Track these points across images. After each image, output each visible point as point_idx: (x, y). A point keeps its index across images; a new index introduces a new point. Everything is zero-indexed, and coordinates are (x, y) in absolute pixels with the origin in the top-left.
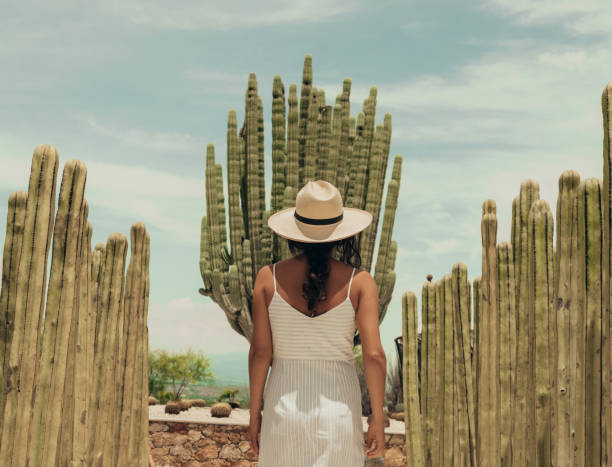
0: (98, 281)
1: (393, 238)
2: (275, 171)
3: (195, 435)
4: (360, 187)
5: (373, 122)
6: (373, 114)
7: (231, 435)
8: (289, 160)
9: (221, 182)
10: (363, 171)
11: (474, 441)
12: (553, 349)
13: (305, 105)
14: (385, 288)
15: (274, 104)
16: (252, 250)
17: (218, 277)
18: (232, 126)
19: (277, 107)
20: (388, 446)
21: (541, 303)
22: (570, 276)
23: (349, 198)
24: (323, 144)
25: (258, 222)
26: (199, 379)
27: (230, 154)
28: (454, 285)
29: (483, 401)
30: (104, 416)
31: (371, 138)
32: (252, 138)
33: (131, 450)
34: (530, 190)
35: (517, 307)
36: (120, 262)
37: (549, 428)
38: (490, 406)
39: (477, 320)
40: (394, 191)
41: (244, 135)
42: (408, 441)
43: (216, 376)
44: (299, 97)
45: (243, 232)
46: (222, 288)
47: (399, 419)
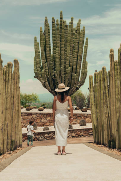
0: (5, 75)
1: (86, 61)
2: (53, 43)
3: (34, 116)
4: (77, 47)
5: (80, 29)
6: (80, 27)
7: (44, 116)
8: (57, 40)
9: (39, 47)
10: (77, 43)
11: (110, 115)
13: (61, 25)
14: (85, 74)
15: (52, 25)
16: (48, 65)
17: (39, 73)
18: (41, 31)
19: (53, 26)
20: (86, 117)
23: (74, 50)
24: (67, 36)
25: (49, 58)
26: (35, 101)
27: (41, 39)
28: (103, 73)
29: (112, 104)
30: (8, 112)
31: (79, 33)
32: (47, 35)
33: (16, 121)
35: (120, 78)
36: (11, 70)
38: (113, 105)
39: (109, 82)
40: (86, 47)
41: (44, 34)
42: (92, 116)
43: (40, 100)
44: (59, 23)
45: (45, 61)
46: (40, 76)
47: (90, 110)
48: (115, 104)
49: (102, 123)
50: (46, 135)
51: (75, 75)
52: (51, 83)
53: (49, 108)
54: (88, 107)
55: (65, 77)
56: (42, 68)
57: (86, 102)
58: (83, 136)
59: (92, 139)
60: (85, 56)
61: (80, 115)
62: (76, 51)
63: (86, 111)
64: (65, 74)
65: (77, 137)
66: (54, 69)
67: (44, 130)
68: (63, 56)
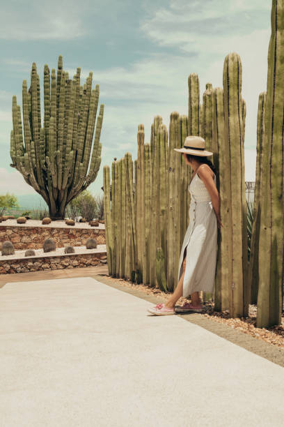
1: (100, 142)
2: (45, 109)
3: (10, 232)
4: (85, 118)
5: (91, 88)
6: (91, 84)
7: (27, 232)
8: (52, 104)
9: (20, 114)
10: (86, 111)
11: (134, 231)
12: (167, 190)
13: (59, 79)
14: (97, 164)
15: (45, 78)
16: (35, 146)
17: (19, 159)
18: (25, 87)
20: (98, 235)
21: (162, 170)
22: (174, 158)
23: (80, 123)
24: (68, 98)
25: (37, 133)
26: (12, 207)
27: (24, 101)
28: (126, 163)
29: (138, 214)
31: (90, 96)
32: (34, 93)
34: (158, 120)
35: (152, 172)
37: (166, 224)
38: (141, 216)
39: (136, 178)
40: (101, 120)
41: (30, 92)
42: (106, 232)
43: (19, 205)
44: (56, 75)
45: (31, 138)
46: (21, 164)
47: (103, 223)
48: (143, 213)
49: (123, 245)
50: (30, 264)
51: (81, 164)
52: (39, 176)
53: (36, 219)
54: (100, 219)
55: (63, 167)
56: (24, 150)
57: (98, 210)
58: (91, 265)
59: (105, 269)
60: (99, 133)
61: (87, 232)
62: (83, 124)
63: (98, 225)
64: (63, 162)
65: (82, 267)
66: (46, 152)
67: (26, 256)
68: (62, 132)
